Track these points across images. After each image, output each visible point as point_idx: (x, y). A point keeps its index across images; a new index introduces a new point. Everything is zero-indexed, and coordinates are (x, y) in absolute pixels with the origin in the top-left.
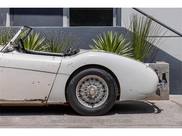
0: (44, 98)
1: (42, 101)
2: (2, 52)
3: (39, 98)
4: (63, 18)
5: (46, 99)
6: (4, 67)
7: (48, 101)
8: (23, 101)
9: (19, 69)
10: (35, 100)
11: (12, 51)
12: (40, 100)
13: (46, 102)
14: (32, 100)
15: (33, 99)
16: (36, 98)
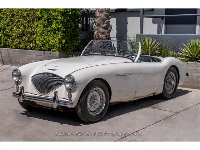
4: (197, 26)
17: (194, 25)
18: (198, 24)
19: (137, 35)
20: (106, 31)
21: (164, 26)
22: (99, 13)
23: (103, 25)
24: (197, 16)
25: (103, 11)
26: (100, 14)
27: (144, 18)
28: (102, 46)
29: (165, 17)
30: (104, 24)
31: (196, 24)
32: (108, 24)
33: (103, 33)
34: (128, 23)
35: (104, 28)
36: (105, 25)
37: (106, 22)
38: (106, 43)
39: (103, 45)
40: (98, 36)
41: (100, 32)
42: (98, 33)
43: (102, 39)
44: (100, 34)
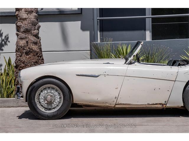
0: (163, 102)
1: (162, 104)
2: (127, 64)
3: (159, 103)
4: (146, 32)
5: (166, 103)
6: (130, 76)
7: (167, 105)
8: (146, 105)
9: (142, 77)
10: (156, 104)
11: (134, 63)
12: (160, 104)
13: (165, 105)
14: (153, 104)
15: (155, 103)
16: (157, 103)
17: (143, 32)
18: (148, 30)
20: (38, 40)
21: (99, 33)
22: (27, 14)
24: (146, 19)
25: (32, 12)
26: (29, 15)
29: (100, 21)
30: (35, 30)
31: (145, 30)
33: (36, 43)
35: (36, 36)
40: (29, 48)
41: (32, 42)
42: (29, 44)
43: (35, 51)
44: (32, 45)
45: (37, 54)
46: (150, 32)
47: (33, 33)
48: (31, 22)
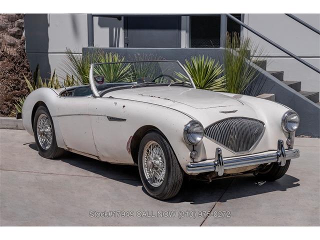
4: (182, 32)
17: (177, 31)
18: (184, 30)
19: (84, 49)
20: (18, 41)
23: (12, 30)
27: (94, 17)
28: (12, 70)
30: (13, 27)
31: (180, 29)
32: (20, 28)
33: (13, 45)
34: (49, 25)
35: (14, 35)
36: (16, 29)
37: (16, 24)
38: (20, 63)
39: (15, 69)
40: (2, 52)
41: (7, 43)
42: (3, 46)
43: (11, 56)
44: (7, 47)
45: (13, 59)
46: (186, 32)
47: (10, 31)
48: (7, 17)
